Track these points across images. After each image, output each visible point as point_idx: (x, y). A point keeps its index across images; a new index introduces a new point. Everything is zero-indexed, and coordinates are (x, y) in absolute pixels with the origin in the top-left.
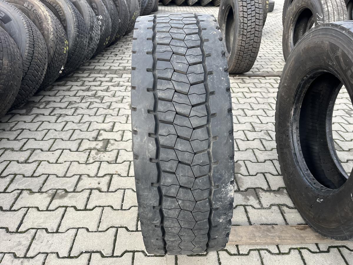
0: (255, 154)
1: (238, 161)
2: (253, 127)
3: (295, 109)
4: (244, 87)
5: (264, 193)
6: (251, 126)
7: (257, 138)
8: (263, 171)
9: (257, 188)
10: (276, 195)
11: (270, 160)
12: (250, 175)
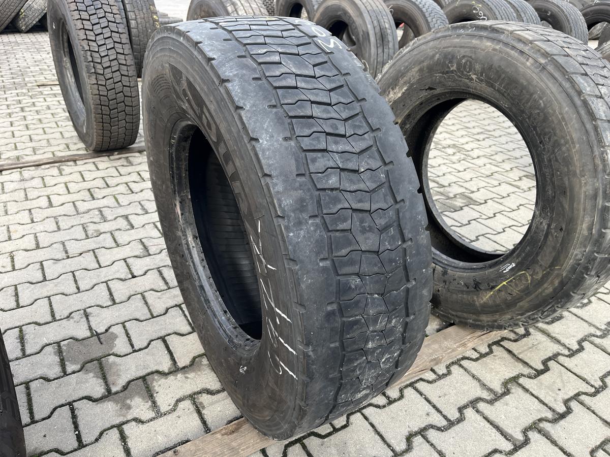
0: (146, 303)
1: (109, 328)
2: (145, 248)
3: (180, 202)
4: (130, 174)
5: (163, 381)
6: (141, 247)
7: (152, 268)
8: (163, 333)
9: (148, 374)
10: (187, 375)
11: (176, 306)
12: (135, 351)
